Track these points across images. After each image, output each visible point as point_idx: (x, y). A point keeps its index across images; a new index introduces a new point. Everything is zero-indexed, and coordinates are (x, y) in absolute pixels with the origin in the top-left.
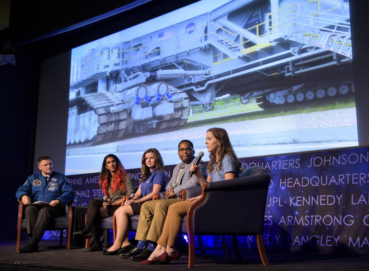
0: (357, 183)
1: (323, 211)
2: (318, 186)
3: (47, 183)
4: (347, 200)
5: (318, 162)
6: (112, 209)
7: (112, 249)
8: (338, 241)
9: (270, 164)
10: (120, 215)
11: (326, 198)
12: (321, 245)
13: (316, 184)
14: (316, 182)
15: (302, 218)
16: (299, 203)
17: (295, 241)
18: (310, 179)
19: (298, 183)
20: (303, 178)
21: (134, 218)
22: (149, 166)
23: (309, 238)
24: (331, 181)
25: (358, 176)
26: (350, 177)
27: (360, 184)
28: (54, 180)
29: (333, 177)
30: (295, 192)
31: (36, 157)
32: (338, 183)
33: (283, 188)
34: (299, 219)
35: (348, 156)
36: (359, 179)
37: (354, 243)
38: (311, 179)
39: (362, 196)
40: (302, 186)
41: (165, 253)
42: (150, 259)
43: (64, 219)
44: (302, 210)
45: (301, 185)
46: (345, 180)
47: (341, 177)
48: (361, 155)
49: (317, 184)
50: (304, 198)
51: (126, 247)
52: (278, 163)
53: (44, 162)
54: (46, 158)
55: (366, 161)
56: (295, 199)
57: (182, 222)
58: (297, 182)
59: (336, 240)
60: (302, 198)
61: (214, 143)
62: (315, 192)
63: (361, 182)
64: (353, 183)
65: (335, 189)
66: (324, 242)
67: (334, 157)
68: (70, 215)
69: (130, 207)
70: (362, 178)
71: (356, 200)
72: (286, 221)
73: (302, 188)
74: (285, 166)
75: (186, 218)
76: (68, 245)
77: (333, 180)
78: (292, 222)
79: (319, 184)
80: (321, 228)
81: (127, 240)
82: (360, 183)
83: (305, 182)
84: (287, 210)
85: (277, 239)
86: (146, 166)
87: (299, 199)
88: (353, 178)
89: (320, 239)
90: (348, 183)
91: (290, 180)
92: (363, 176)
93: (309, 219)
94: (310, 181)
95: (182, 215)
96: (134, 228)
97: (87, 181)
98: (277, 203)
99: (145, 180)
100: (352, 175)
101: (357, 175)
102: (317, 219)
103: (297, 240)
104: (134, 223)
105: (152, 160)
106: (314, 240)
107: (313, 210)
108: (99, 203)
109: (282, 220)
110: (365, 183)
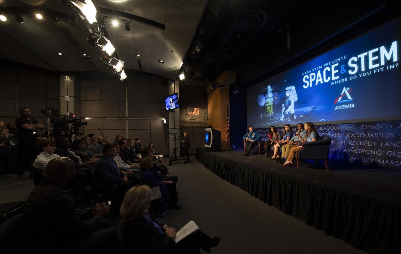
0: (385, 137)
1: (365, 148)
3: (252, 134)
4: (378, 144)
5: (364, 127)
6: (274, 144)
7: (272, 158)
8: (372, 161)
9: (340, 127)
10: (276, 147)
11: (368, 143)
12: (364, 161)
15: (355, 150)
16: (354, 144)
17: (351, 159)
18: (360, 134)
20: (356, 134)
21: (280, 148)
22: (286, 130)
23: (358, 158)
24: (371, 136)
25: (386, 134)
26: (381, 134)
27: (387, 137)
28: (254, 133)
29: (372, 134)
30: (352, 139)
31: (248, 126)
32: (374, 137)
33: (346, 137)
34: (353, 150)
35: (381, 125)
36: (386, 135)
37: (381, 162)
39: (387, 143)
41: (290, 163)
42: (285, 164)
43: (257, 146)
44: (355, 147)
45: (355, 136)
46: (379, 136)
47: (376, 134)
48: (388, 125)
49: (364, 137)
50: (356, 142)
51: (278, 158)
52: (344, 127)
53: (250, 128)
54: (251, 127)
56: (352, 142)
57: (295, 154)
58: (353, 135)
59: (372, 160)
61: (307, 128)
62: (362, 140)
64: (383, 137)
65: (373, 139)
66: (365, 160)
67: (373, 126)
68: (260, 144)
69: (279, 145)
70: (388, 135)
71: (384, 144)
72: (347, 151)
73: (356, 138)
74: (348, 128)
75: (296, 154)
76: (260, 154)
77: (372, 135)
78: (350, 151)
80: (364, 155)
81: (278, 155)
83: (358, 135)
84: (348, 146)
85: (343, 157)
86: (285, 131)
87: (354, 142)
88: (383, 135)
89: (363, 159)
91: (349, 134)
93: (359, 151)
95: (295, 152)
96: (281, 151)
97: (265, 131)
98: (343, 143)
99: (285, 135)
102: (363, 151)
103: (352, 159)
104: (280, 150)
105: (288, 129)
106: (360, 159)
107: (361, 147)
108: (270, 142)
109: (345, 150)
110: (389, 137)
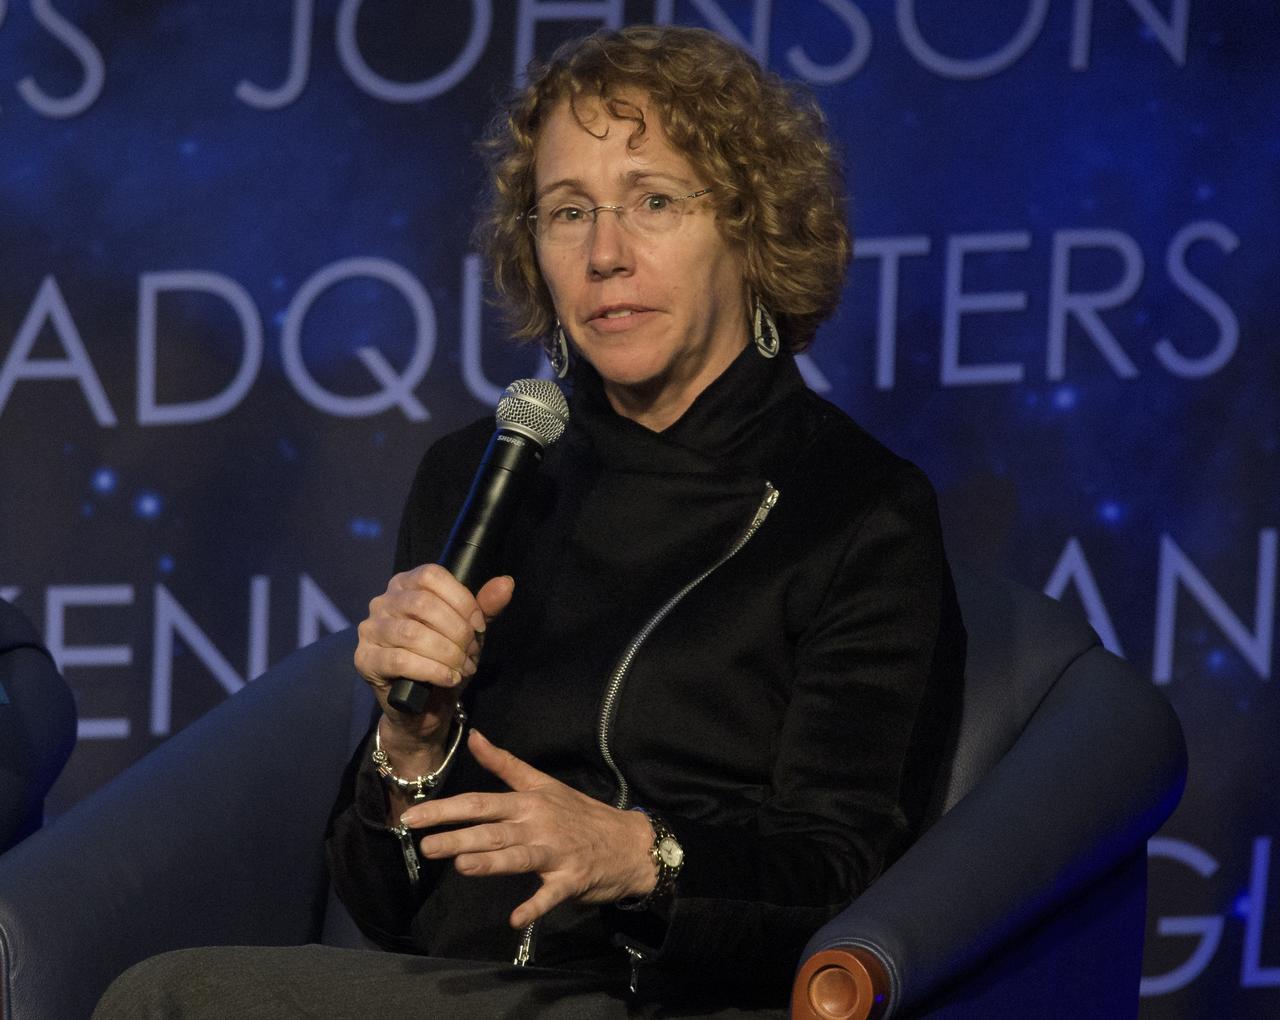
0: (1011, 373)
2: (416, 411)
13: (372, 386)
14: (372, 359)
18: (270, 309)
19: (77, 365)
20: (151, 285)
26: (922, 278)
27: (1055, 385)
36: (1045, 309)
38: (284, 301)
40: (150, 413)
45: (122, 395)
49: (398, 391)
50: (169, 613)
55: (1158, 49)
60: (144, 608)
63: (1069, 358)
64: (953, 373)
79: (421, 392)
82: (1055, 368)
90: (885, 377)
92: (1095, 269)
94: (272, 336)
100: (938, 253)
101: (1013, 254)
110: (1124, 367)
